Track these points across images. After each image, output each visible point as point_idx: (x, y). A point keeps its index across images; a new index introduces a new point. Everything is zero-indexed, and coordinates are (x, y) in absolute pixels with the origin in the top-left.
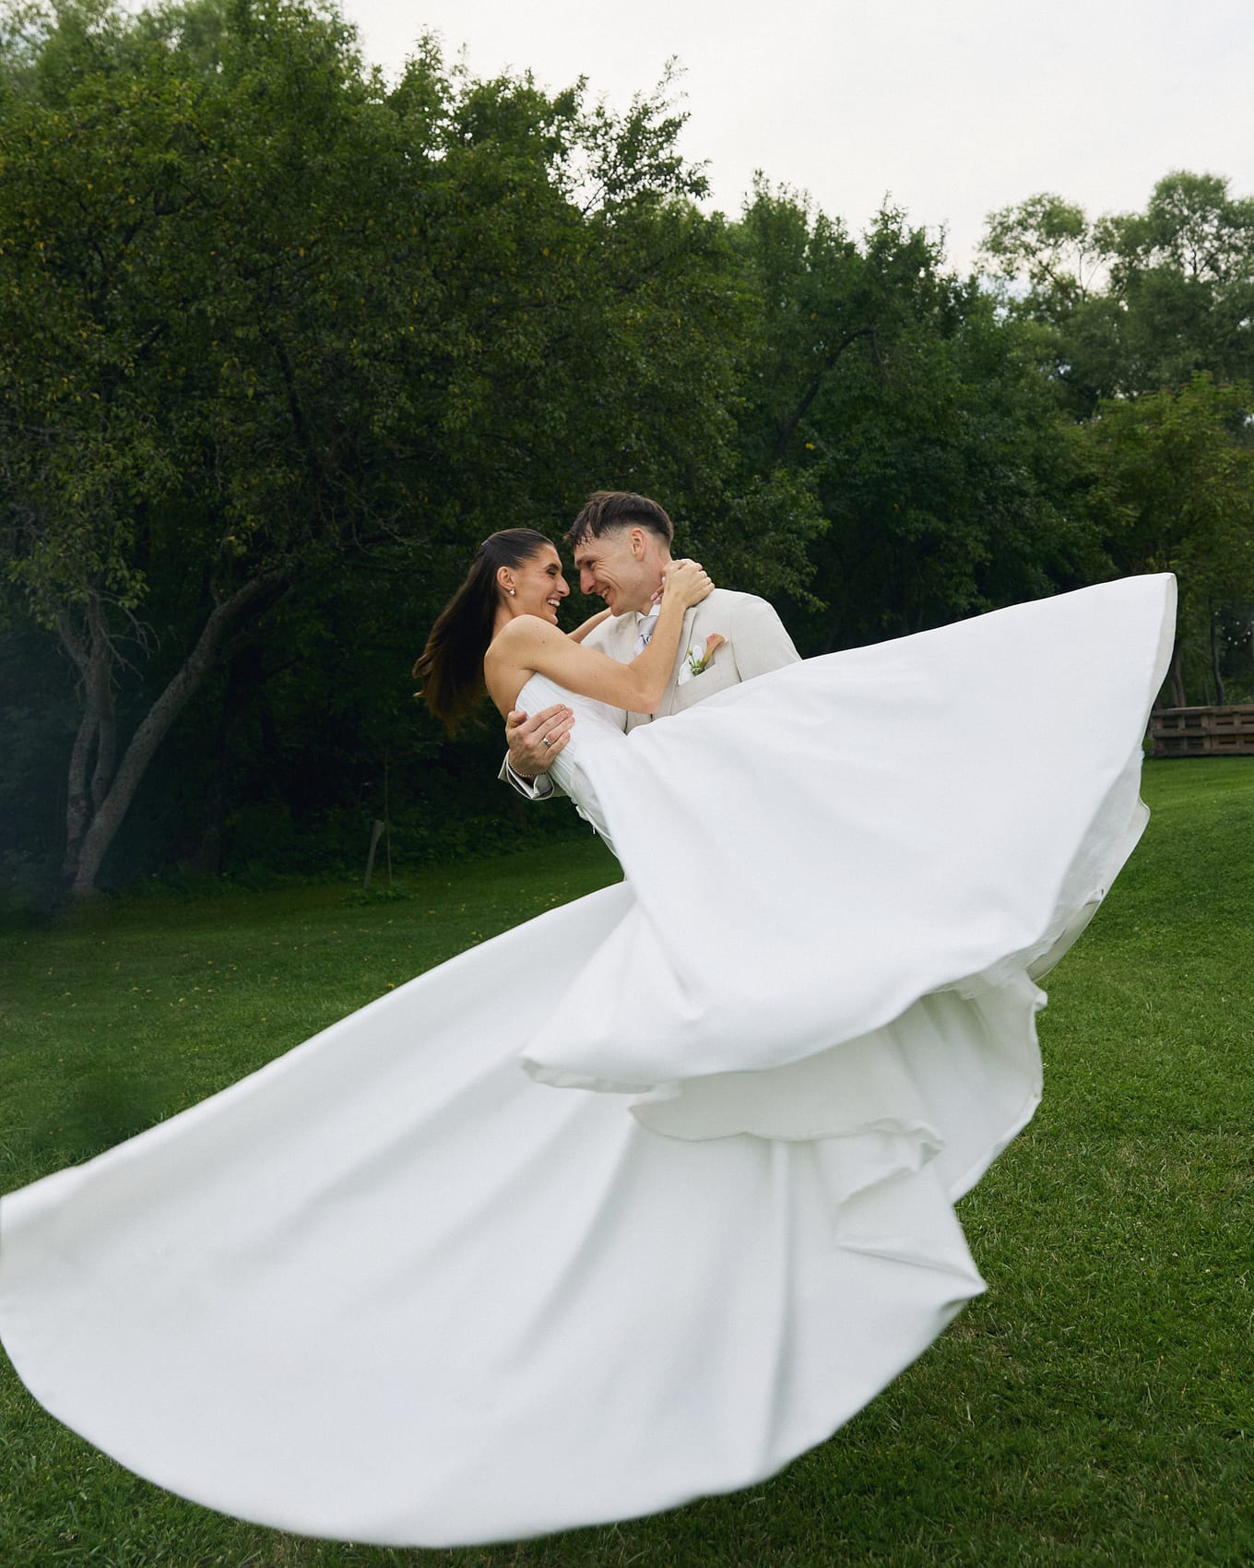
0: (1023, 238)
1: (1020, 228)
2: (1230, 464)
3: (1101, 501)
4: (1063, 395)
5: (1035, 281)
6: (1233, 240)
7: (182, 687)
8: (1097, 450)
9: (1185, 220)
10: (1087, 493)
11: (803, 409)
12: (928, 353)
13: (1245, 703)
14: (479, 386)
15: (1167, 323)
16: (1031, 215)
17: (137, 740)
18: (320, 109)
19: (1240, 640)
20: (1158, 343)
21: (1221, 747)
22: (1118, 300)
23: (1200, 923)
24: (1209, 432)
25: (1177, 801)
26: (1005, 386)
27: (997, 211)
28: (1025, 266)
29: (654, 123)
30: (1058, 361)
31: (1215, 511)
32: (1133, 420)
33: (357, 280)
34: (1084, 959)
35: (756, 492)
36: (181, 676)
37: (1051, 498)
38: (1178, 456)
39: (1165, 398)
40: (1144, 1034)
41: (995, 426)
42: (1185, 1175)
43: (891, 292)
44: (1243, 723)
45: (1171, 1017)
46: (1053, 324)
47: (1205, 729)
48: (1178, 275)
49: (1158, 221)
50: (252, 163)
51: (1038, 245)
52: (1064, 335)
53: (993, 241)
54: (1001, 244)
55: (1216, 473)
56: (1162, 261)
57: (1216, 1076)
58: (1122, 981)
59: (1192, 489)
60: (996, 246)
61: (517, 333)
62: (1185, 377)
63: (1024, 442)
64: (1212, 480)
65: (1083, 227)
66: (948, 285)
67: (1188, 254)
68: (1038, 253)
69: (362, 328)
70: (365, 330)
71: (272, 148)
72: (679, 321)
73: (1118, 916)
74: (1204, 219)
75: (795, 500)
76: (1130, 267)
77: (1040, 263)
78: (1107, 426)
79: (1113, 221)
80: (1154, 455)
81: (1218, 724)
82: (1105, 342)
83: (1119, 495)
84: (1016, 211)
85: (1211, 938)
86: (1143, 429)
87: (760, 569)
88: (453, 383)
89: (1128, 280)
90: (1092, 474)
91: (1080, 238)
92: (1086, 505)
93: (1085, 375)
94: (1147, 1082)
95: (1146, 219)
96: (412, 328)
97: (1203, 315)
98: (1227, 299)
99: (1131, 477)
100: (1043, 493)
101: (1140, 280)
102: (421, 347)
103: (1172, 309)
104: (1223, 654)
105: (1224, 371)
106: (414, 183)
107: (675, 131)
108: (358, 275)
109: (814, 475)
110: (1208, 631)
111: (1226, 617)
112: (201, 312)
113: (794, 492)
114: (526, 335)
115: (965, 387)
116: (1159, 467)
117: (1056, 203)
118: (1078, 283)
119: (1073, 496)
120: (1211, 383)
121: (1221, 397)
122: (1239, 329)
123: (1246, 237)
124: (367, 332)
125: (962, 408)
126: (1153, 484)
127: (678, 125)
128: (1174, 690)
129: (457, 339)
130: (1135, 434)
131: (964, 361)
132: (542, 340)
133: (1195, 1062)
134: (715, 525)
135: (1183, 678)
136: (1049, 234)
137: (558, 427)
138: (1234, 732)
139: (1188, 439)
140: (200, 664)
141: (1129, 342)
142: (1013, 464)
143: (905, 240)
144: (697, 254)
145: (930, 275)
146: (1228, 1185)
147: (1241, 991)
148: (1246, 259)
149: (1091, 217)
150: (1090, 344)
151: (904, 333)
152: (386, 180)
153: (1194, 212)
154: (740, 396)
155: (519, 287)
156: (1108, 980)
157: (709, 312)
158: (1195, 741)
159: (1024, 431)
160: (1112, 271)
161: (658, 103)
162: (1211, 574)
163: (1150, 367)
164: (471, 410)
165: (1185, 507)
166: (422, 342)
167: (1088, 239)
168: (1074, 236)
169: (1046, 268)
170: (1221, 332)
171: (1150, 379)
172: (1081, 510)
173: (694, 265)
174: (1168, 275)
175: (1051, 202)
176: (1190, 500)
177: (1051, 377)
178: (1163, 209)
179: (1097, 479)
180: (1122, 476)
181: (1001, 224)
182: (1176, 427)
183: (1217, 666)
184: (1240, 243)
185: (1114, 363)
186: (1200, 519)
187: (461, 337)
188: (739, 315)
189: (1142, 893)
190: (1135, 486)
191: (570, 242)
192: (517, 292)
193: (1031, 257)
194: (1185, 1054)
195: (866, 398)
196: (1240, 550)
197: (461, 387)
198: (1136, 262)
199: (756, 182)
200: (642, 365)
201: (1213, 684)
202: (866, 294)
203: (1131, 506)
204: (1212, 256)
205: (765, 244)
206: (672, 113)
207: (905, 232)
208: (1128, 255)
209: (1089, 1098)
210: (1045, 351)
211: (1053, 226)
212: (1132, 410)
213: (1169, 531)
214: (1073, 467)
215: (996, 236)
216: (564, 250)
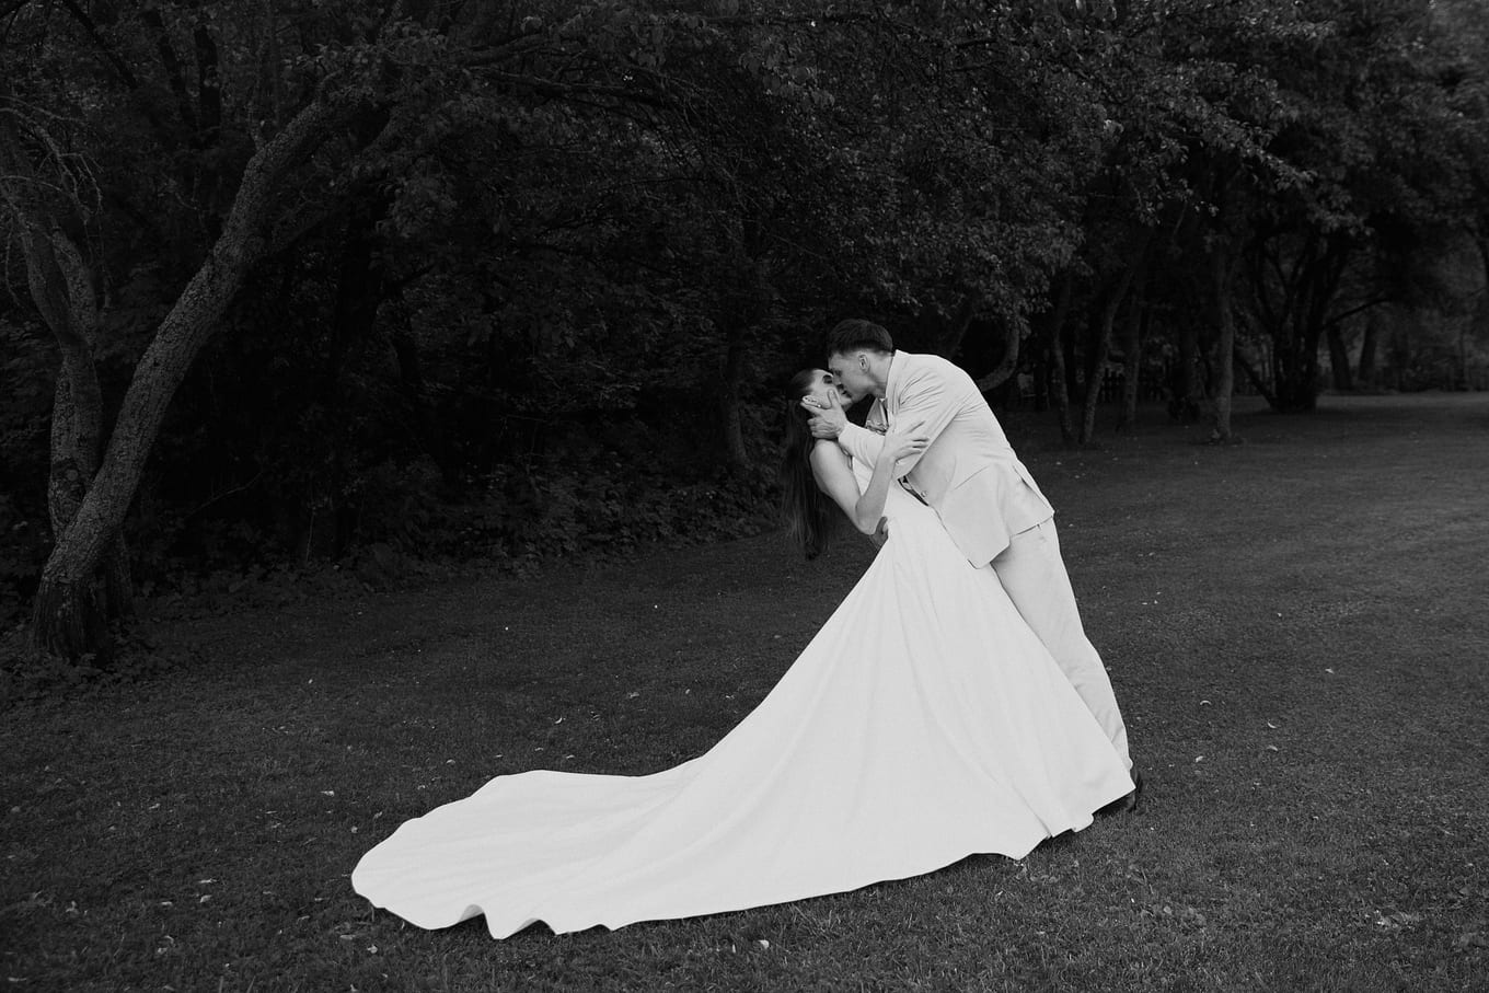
7: (207, 289)
17: (140, 377)
36: (204, 273)
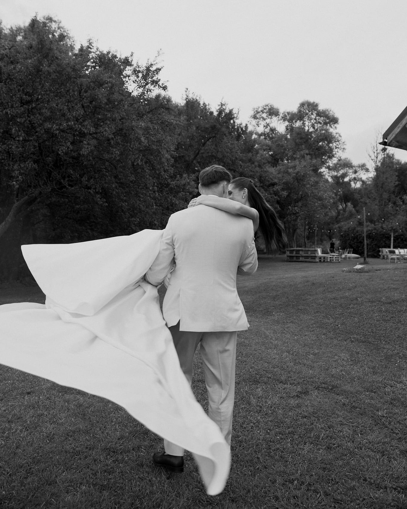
0: (262, 115)
1: (261, 113)
2: (313, 182)
3: (277, 190)
4: (270, 160)
5: (265, 128)
6: (319, 121)
7: (4, 227)
8: (277, 175)
9: (307, 114)
10: (274, 187)
11: (195, 158)
12: (232, 144)
13: (312, 248)
14: (94, 142)
15: (300, 142)
16: (265, 109)
18: (47, 53)
19: (312, 230)
20: (297, 147)
21: (305, 259)
22: (287, 135)
23: (292, 313)
24: (308, 173)
25: (289, 275)
26: (253, 155)
27: (256, 107)
28: (263, 123)
29: (153, 68)
30: (269, 151)
31: (308, 195)
32: (288, 168)
33: (56, 107)
34: (258, 322)
35: (178, 180)
36: (3, 223)
37: (263, 188)
38: (299, 179)
39: (297, 162)
40: (271, 348)
41: (249, 166)
42: (276, 400)
43: (222, 126)
44: (311, 253)
45: (280, 343)
46: (269, 140)
47: (301, 254)
48: (304, 129)
49: (299, 113)
50: (24, 67)
51: (266, 118)
52: (271, 143)
53: (254, 115)
54: (256, 116)
55: (309, 184)
56: (300, 125)
57: (290, 364)
58: (267, 330)
59: (303, 188)
60: (255, 117)
61: (106, 127)
62: (303, 157)
63: (257, 172)
64: (308, 186)
65: (279, 113)
66: (240, 126)
67: (307, 123)
68: (266, 120)
69: (57, 121)
70: (58, 122)
71: (31, 63)
72: (156, 128)
73: (269, 309)
74: (312, 114)
75: (189, 183)
76: (291, 126)
77: (267, 123)
78: (280, 169)
79: (287, 113)
80: (293, 178)
81: (305, 253)
82: (282, 146)
83: (282, 188)
84: (261, 108)
85: (295, 318)
86: (290, 170)
87: (177, 202)
88: (85, 140)
89: (290, 129)
90: (276, 182)
91: (278, 116)
92: (273, 191)
93: (276, 155)
94: (269, 365)
95: (296, 113)
96: (73, 123)
97: (309, 140)
98: (317, 136)
99: (286, 183)
100: (261, 187)
101: (293, 129)
102: (75, 129)
103: (301, 138)
104: (308, 234)
105: (314, 157)
106: (77, 79)
107: (159, 72)
108: (57, 105)
109: (194, 176)
110: (304, 227)
111: (309, 224)
112: (7, 113)
113: (189, 181)
114: (108, 128)
115: (241, 155)
116: (294, 181)
117: (272, 106)
118: (276, 129)
119: (270, 188)
120: (310, 159)
121: (312, 163)
122: (319, 145)
123: (323, 120)
124: (59, 123)
125: (240, 161)
126: (292, 186)
127: (160, 70)
128: (293, 243)
129: (87, 127)
130: (288, 172)
131: (242, 148)
132: (113, 130)
133: (284, 358)
134: (165, 189)
135: (296, 240)
136: (270, 115)
137: (117, 156)
138: (308, 255)
139: (302, 174)
140: (10, 220)
141: (289, 146)
142: (253, 178)
143: (227, 111)
144: (163, 109)
145: (234, 122)
146: (289, 404)
147: (301, 335)
148: (322, 126)
149: (281, 111)
150: (278, 146)
151: (225, 138)
152: (67, 77)
153: (310, 112)
154: (174, 152)
155: (108, 114)
156: (263, 329)
157: (165, 126)
158: (298, 257)
159: (257, 169)
160: (286, 127)
161: (155, 63)
162: (306, 212)
163: (294, 154)
164: (89, 149)
165: (300, 193)
166: (76, 127)
167: (280, 117)
168: (276, 116)
169: (268, 124)
170: (314, 146)
171: (294, 157)
172: (272, 192)
173: (163, 112)
174: (301, 129)
175: (271, 106)
176: (301, 191)
177: (267, 155)
178: (301, 110)
179: (277, 184)
180: (284, 183)
181: (256, 111)
182: (299, 171)
183: (306, 237)
184: (321, 121)
185: (285, 152)
186: (304, 196)
187: (88, 127)
188: (175, 128)
189: (277, 302)
190: (287, 186)
191: (124, 101)
192: (106, 115)
193: (264, 121)
194: (282, 355)
195: (213, 156)
196: (314, 206)
197: (87, 142)
198: (293, 125)
199: (186, 91)
200: (143, 139)
201: (304, 242)
202: (215, 126)
203: (285, 192)
204: (313, 124)
205: (187, 110)
206: (159, 66)
207: (227, 108)
208: (291, 123)
209: (251, 370)
210: (266, 147)
211: (271, 112)
212: (288, 165)
213: (295, 199)
214: (271, 180)
215: (255, 114)
216: (122, 103)
